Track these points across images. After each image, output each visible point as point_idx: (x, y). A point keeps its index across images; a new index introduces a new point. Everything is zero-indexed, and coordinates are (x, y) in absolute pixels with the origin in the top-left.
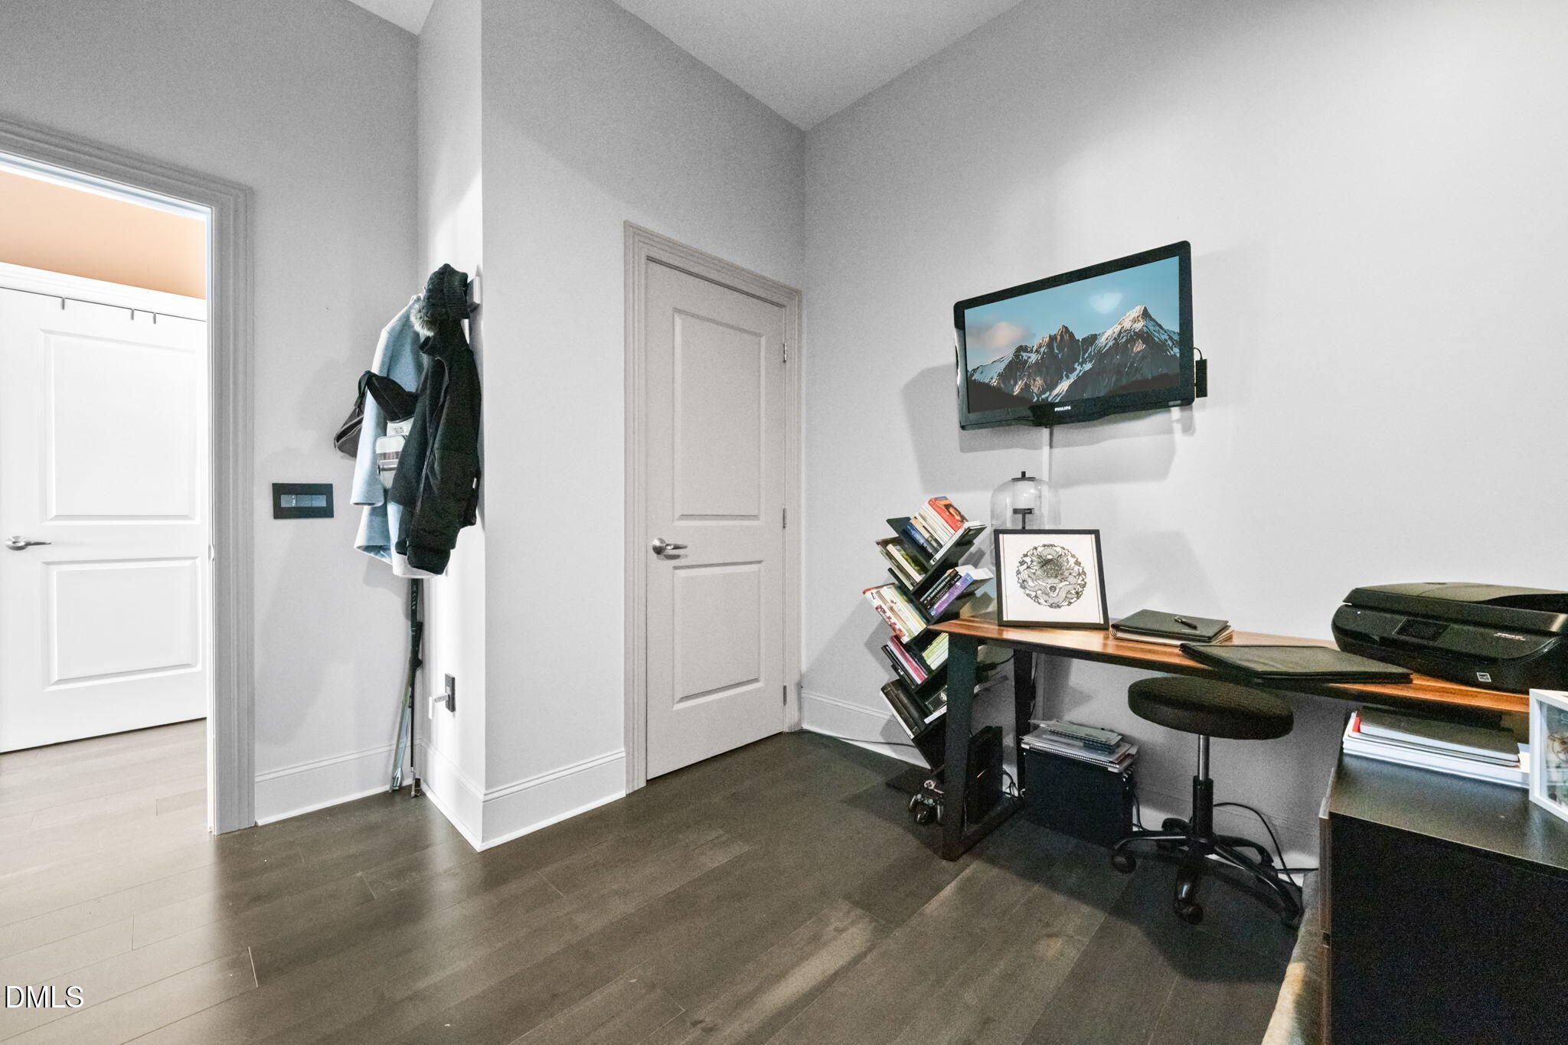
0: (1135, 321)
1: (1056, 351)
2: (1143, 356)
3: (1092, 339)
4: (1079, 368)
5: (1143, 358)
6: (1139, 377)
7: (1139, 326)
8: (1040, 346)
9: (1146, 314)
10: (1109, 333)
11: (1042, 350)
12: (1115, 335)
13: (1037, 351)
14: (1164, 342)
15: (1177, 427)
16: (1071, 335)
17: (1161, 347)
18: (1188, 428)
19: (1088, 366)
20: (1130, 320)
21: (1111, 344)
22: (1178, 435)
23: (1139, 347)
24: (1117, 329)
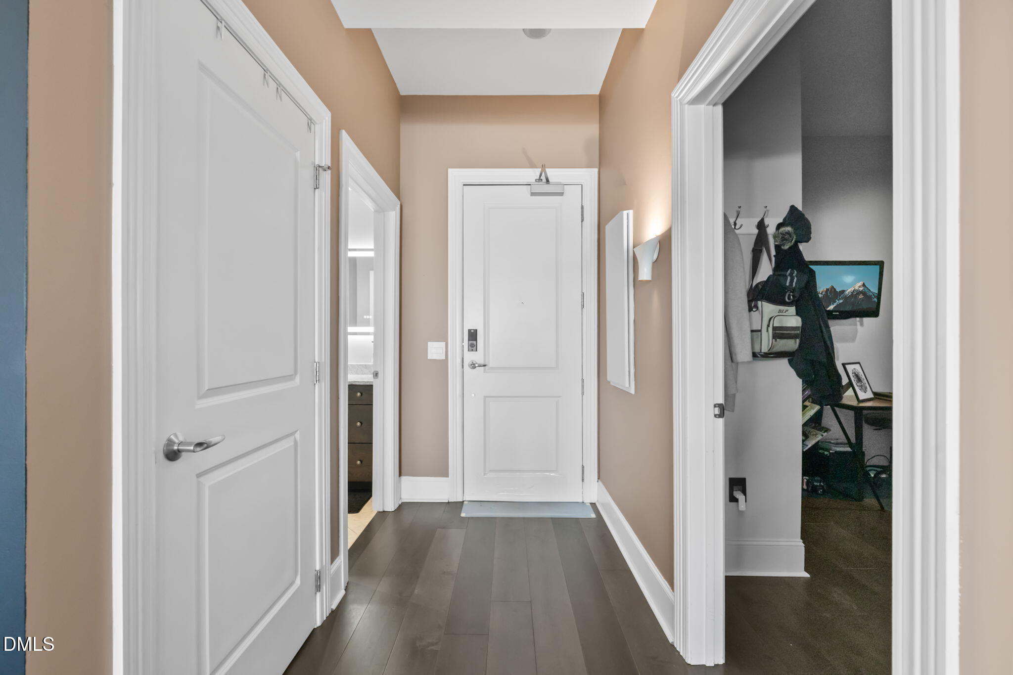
0: (860, 287)
1: (829, 294)
2: (863, 300)
3: (843, 291)
4: (838, 301)
5: (863, 301)
6: (861, 307)
7: (861, 289)
8: (823, 292)
9: (864, 285)
10: (849, 290)
11: (823, 293)
12: (852, 291)
13: (821, 294)
14: (871, 296)
15: (858, 323)
16: (835, 289)
17: (870, 297)
18: (862, 324)
19: (841, 301)
20: (858, 286)
21: (850, 294)
22: (859, 327)
23: (861, 296)
24: (853, 289)
